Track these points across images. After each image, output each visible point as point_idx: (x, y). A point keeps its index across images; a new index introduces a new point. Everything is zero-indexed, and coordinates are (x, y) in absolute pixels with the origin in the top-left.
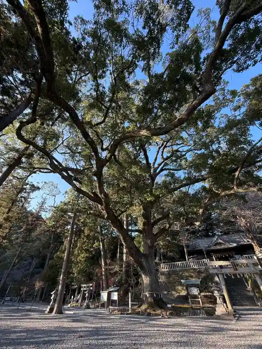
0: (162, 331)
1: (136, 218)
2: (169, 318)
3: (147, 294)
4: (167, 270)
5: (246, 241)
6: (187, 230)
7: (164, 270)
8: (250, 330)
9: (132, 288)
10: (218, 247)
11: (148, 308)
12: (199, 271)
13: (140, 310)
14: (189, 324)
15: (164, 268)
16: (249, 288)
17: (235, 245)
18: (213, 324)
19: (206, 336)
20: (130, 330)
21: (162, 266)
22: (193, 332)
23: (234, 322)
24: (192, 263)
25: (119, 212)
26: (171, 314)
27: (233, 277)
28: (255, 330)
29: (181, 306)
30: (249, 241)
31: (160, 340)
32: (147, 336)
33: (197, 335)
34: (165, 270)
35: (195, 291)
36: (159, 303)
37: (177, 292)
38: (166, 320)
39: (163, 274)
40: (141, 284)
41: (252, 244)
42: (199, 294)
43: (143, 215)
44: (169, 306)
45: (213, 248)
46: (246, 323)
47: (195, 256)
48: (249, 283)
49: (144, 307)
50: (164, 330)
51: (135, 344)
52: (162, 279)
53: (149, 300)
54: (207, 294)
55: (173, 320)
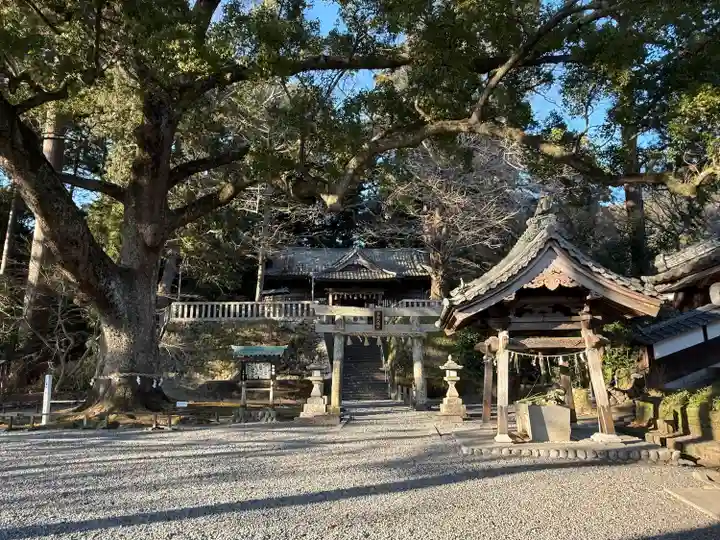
0: (155, 458)
1: (101, 143)
2: (175, 430)
3: (115, 378)
4: (191, 319)
5: (420, 269)
6: (282, 217)
7: (179, 319)
8: (368, 440)
9: (57, 362)
10: (351, 276)
11: (111, 412)
12: (283, 327)
13: (82, 417)
14: (232, 439)
15: (180, 313)
16: (386, 366)
17: (392, 274)
18: (291, 435)
19: (272, 458)
20: (46, 465)
21: (174, 309)
22: (240, 454)
23: (338, 428)
24: (270, 307)
25: (25, 92)
26: (182, 422)
27: (366, 343)
28: (378, 439)
29: (214, 404)
30: (425, 271)
31: (149, 478)
32: (108, 474)
33: (250, 459)
34: (185, 320)
35: (264, 372)
36: (147, 399)
37: (207, 374)
38: (166, 435)
39: (173, 329)
40: (91, 353)
41: (433, 276)
42: (273, 378)
43: (140, 133)
44: (180, 404)
45: (337, 276)
46: (361, 429)
47: (283, 290)
48: (390, 357)
49: (95, 410)
50: (162, 457)
51: (65, 495)
52: (169, 342)
53: (119, 392)
54: (288, 378)
55: (186, 434)
